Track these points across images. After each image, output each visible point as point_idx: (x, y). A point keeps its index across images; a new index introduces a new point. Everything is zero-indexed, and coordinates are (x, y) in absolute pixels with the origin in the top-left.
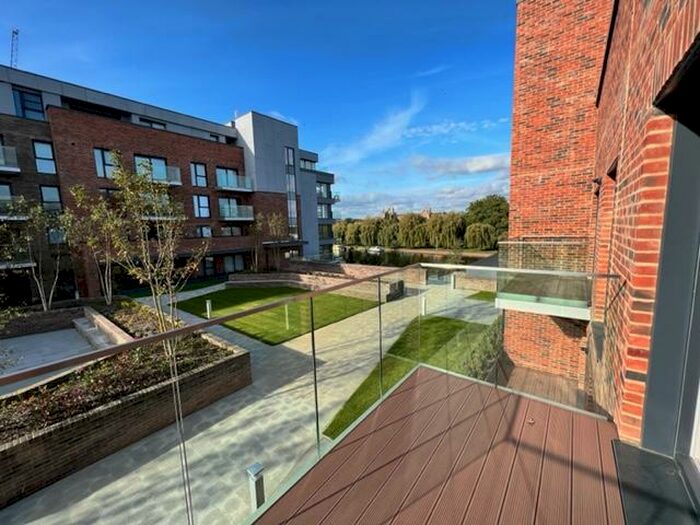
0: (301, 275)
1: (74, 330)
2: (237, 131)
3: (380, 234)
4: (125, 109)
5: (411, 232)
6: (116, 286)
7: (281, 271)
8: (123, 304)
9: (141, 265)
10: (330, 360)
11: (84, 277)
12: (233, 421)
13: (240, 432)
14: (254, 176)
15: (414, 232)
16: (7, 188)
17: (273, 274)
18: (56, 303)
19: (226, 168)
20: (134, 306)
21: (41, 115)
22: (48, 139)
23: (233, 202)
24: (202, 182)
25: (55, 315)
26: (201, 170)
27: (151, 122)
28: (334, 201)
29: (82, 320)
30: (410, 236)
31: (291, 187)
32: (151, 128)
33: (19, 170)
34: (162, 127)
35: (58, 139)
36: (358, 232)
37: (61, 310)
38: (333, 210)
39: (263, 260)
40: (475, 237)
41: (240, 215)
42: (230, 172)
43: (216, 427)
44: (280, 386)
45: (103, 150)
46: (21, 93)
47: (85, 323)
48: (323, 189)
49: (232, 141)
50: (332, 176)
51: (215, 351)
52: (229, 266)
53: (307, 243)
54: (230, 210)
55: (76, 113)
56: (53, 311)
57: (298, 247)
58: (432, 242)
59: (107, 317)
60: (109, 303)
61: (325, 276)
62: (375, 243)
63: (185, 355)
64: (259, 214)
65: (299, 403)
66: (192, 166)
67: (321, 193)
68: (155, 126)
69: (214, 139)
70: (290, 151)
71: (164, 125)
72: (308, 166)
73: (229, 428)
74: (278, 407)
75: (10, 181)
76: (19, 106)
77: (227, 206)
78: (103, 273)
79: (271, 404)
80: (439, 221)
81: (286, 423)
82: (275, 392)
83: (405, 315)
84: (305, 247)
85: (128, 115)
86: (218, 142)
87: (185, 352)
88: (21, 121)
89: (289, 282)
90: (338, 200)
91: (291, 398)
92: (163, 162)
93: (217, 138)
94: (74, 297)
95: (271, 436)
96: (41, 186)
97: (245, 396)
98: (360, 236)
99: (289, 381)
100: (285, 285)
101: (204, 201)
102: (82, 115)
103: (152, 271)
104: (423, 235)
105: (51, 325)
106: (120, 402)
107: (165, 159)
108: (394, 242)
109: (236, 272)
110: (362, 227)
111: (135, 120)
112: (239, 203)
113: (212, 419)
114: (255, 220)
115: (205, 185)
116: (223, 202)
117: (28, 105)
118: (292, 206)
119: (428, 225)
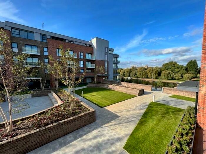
0: (109, 85)
1: (48, 96)
2: (92, 43)
3: (131, 73)
4: (64, 38)
5: (142, 73)
6: (59, 85)
7: (102, 83)
8: (60, 90)
9: (65, 80)
10: (121, 116)
11: (52, 82)
12: (90, 135)
13: (93, 141)
14: (96, 55)
15: (143, 73)
16: (37, 59)
17: (100, 84)
18: (45, 89)
19: (88, 53)
20: (63, 91)
21: (46, 41)
22: (47, 47)
23: (90, 63)
24: (82, 57)
25: (44, 92)
26: (82, 54)
27: (70, 41)
28: (118, 63)
29: (50, 94)
30: (141, 74)
31: (106, 58)
32: (70, 43)
33: (40, 54)
34: (73, 43)
35: (49, 46)
36: (124, 72)
37: (46, 91)
38: (118, 65)
39: (97, 80)
40: (165, 75)
41: (91, 67)
42: (89, 54)
43: (84, 137)
44: (105, 124)
45: (59, 49)
46: (42, 35)
47: (51, 95)
48: (115, 59)
49: (90, 46)
50: (118, 55)
51: (85, 108)
52: (88, 81)
53: (110, 75)
54: (89, 65)
55: (53, 40)
56: (44, 91)
57: (107, 76)
58: (149, 76)
59: (56, 94)
60: (57, 90)
61: (116, 85)
62: (129, 76)
63: (76, 109)
64: (97, 66)
65: (112, 132)
66: (80, 53)
67: (114, 60)
68: (71, 42)
69: (86, 45)
70: (106, 48)
71: (74, 42)
72: (111, 52)
73: (89, 138)
74: (105, 132)
75: (38, 57)
76: (42, 39)
77: (88, 64)
78: (56, 81)
79: (102, 131)
80: (152, 70)
81: (108, 140)
82: (104, 126)
83: (146, 101)
84: (109, 76)
85: (65, 40)
86: (87, 46)
87: (76, 108)
88: (42, 42)
89: (105, 87)
90: (120, 62)
91: (109, 129)
92: (73, 52)
93: (87, 45)
94: (49, 87)
95: (103, 145)
96: (44, 58)
97: (94, 126)
98: (125, 74)
99: (108, 122)
100: (103, 88)
101: (82, 62)
102: (55, 40)
103: (68, 82)
104: (146, 74)
105: (43, 95)
106: (56, 124)
107: (73, 51)
108: (136, 76)
109: (89, 83)
110: (125, 71)
111: (67, 41)
112: (91, 63)
113: (83, 133)
114: (96, 68)
115: (83, 58)
116: (87, 63)
117: (43, 38)
118: (106, 64)
119: (148, 71)
